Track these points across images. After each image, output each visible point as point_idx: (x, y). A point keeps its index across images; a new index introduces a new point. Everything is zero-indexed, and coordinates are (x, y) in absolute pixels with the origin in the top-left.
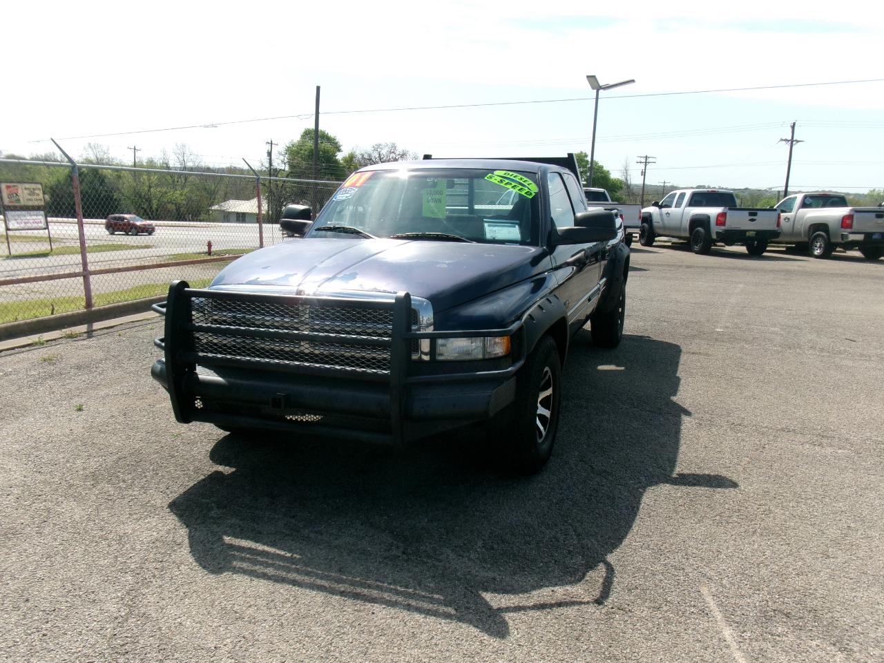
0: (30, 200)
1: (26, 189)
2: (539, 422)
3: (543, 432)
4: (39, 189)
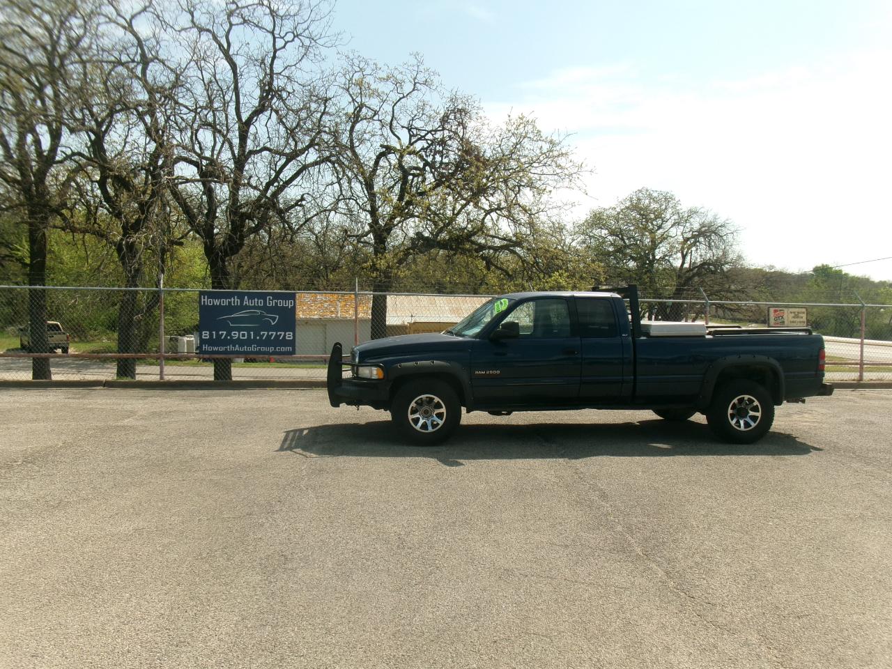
0: (793, 322)
1: (791, 313)
2: (429, 423)
3: (430, 429)
4: (804, 313)
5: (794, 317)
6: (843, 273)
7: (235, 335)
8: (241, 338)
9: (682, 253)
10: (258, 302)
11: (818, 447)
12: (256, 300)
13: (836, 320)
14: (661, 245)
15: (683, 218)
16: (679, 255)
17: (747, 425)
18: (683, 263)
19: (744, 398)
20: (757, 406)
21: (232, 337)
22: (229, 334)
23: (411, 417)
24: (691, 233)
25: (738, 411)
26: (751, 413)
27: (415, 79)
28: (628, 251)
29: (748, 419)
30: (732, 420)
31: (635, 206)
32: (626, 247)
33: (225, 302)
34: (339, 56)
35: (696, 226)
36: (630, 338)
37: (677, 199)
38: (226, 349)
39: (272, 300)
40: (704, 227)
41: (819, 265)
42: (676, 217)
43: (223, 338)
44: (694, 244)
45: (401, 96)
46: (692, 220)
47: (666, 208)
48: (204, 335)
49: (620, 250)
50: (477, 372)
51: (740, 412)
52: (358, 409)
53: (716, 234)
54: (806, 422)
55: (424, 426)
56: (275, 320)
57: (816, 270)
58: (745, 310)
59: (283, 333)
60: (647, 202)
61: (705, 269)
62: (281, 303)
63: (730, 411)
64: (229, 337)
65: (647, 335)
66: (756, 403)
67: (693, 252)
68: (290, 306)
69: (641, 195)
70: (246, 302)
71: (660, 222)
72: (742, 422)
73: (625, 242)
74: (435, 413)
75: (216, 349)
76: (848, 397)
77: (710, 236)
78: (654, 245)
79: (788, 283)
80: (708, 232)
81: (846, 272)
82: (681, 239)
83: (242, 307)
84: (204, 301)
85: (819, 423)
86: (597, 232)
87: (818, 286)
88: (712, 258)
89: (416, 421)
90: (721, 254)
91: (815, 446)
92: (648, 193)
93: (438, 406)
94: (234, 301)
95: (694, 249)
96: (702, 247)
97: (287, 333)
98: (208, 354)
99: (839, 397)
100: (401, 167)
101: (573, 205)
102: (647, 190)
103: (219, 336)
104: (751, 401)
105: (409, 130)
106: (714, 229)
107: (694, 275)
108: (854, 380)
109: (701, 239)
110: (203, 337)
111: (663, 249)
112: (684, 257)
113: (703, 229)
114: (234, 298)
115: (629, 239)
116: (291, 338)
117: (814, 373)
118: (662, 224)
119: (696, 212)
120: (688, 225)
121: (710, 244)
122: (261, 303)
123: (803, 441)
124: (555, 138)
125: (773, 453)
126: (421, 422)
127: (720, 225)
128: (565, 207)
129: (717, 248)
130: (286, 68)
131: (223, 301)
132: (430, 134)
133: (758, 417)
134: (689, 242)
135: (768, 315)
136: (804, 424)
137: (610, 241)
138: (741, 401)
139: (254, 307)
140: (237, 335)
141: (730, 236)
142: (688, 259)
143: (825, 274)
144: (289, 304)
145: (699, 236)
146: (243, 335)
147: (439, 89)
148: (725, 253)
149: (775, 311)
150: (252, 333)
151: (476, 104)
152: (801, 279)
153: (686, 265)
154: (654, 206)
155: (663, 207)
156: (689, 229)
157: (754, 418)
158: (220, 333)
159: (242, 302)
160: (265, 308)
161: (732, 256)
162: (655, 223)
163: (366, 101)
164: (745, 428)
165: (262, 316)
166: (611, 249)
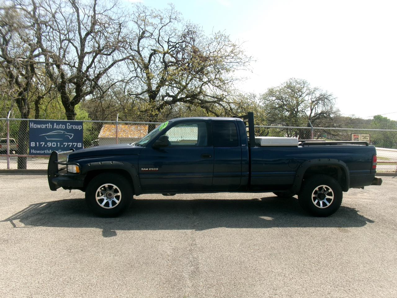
1: (362, 136)
2: (110, 202)
3: (111, 206)
4: (368, 136)
5: (363, 139)
6: (388, 119)
7: (49, 144)
8: (53, 146)
9: (311, 108)
10: (62, 126)
11: (371, 219)
12: (61, 125)
13: (384, 140)
14: (301, 104)
15: (311, 91)
16: (309, 109)
17: (324, 204)
18: (311, 113)
19: (323, 187)
20: (331, 192)
21: (47, 146)
22: (46, 144)
23: (97, 198)
24: (315, 98)
25: (318, 195)
26: (327, 197)
27: (170, 17)
28: (285, 107)
29: (325, 201)
30: (314, 201)
31: (289, 86)
32: (284, 105)
33: (44, 126)
34: (133, 5)
35: (318, 95)
36: (248, 147)
37: (308, 83)
38: (44, 152)
39: (70, 126)
40: (321, 96)
41: (376, 115)
42: (308, 91)
43: (42, 146)
44: (317, 104)
45: (163, 25)
46: (315, 92)
47: (304, 87)
48: (32, 144)
49: (281, 106)
50: (142, 169)
51: (320, 196)
52: (70, 192)
53: (327, 99)
54: (365, 199)
55: (107, 204)
56: (72, 136)
57: (375, 117)
58: (341, 135)
59: (76, 144)
60: (295, 84)
61: (321, 116)
62: (75, 127)
63: (313, 196)
64: (46, 146)
65: (259, 145)
66: (331, 190)
67: (316, 108)
68: (80, 129)
69: (292, 81)
70: (55, 126)
71: (300, 93)
72: (321, 203)
73: (283, 103)
74: (115, 196)
75: (38, 152)
76: (390, 182)
77: (324, 100)
78: (298, 104)
79: (362, 123)
80: (323, 98)
81: (389, 118)
82: (310, 101)
83: (53, 129)
84: (32, 126)
85: (373, 199)
86: (271, 98)
87: (376, 124)
88: (325, 110)
89: (101, 201)
90: (329, 108)
91: (370, 218)
92: (295, 80)
93: (116, 191)
94: (49, 126)
95: (316, 106)
96: (320, 105)
97: (78, 144)
98: (33, 155)
99: (386, 182)
100: (164, 61)
101: (246, 78)
102: (295, 78)
103: (40, 145)
104: (328, 189)
105: (168, 43)
106: (326, 97)
107: (316, 119)
108: (394, 172)
109: (320, 102)
110: (32, 146)
111: (302, 106)
112: (312, 110)
113: (321, 97)
114: (49, 124)
115: (286, 101)
116: (81, 146)
117: (370, 170)
118: (302, 94)
119: (317, 89)
120: (314, 95)
121: (324, 104)
122: (63, 127)
123: (362, 215)
124: (237, 43)
125: (339, 225)
126: (105, 201)
127: (329, 95)
128: (242, 80)
129: (327, 106)
130: (105, 11)
131: (43, 126)
132: (178, 44)
133: (331, 199)
134: (314, 103)
135: (351, 137)
136: (364, 200)
137: (277, 102)
138: (321, 189)
139: (60, 129)
140: (50, 145)
141: (334, 100)
142: (314, 111)
143: (379, 119)
144: (79, 128)
145: (319, 100)
146: (54, 145)
147: (182, 21)
148: (331, 108)
149: (354, 135)
150: (59, 143)
151: (200, 29)
152: (368, 121)
153: (313, 115)
154: (298, 86)
155: (302, 86)
156: (314, 97)
157: (329, 200)
158: (41, 143)
159: (53, 126)
160: (66, 130)
161: (334, 110)
162: (298, 94)
163: (147, 29)
164: (323, 206)
165: (64, 134)
166: (277, 106)
